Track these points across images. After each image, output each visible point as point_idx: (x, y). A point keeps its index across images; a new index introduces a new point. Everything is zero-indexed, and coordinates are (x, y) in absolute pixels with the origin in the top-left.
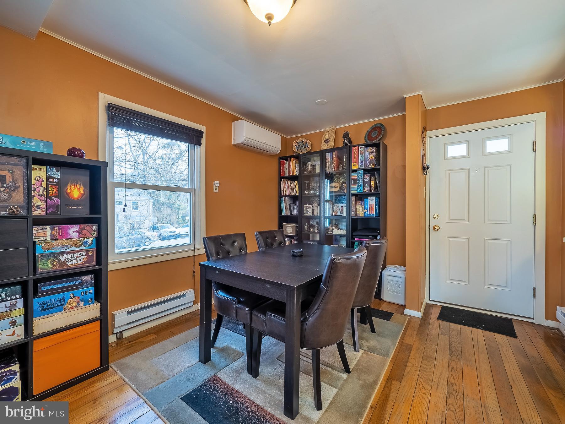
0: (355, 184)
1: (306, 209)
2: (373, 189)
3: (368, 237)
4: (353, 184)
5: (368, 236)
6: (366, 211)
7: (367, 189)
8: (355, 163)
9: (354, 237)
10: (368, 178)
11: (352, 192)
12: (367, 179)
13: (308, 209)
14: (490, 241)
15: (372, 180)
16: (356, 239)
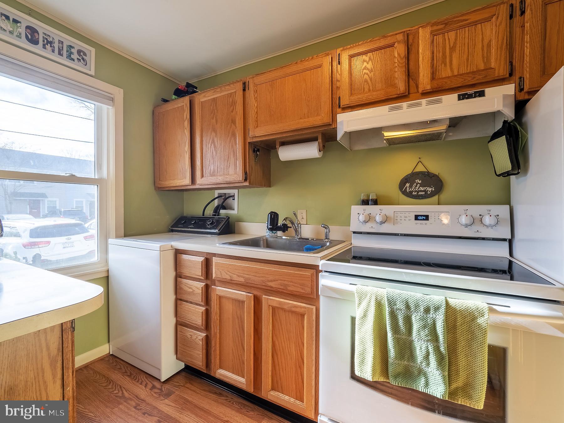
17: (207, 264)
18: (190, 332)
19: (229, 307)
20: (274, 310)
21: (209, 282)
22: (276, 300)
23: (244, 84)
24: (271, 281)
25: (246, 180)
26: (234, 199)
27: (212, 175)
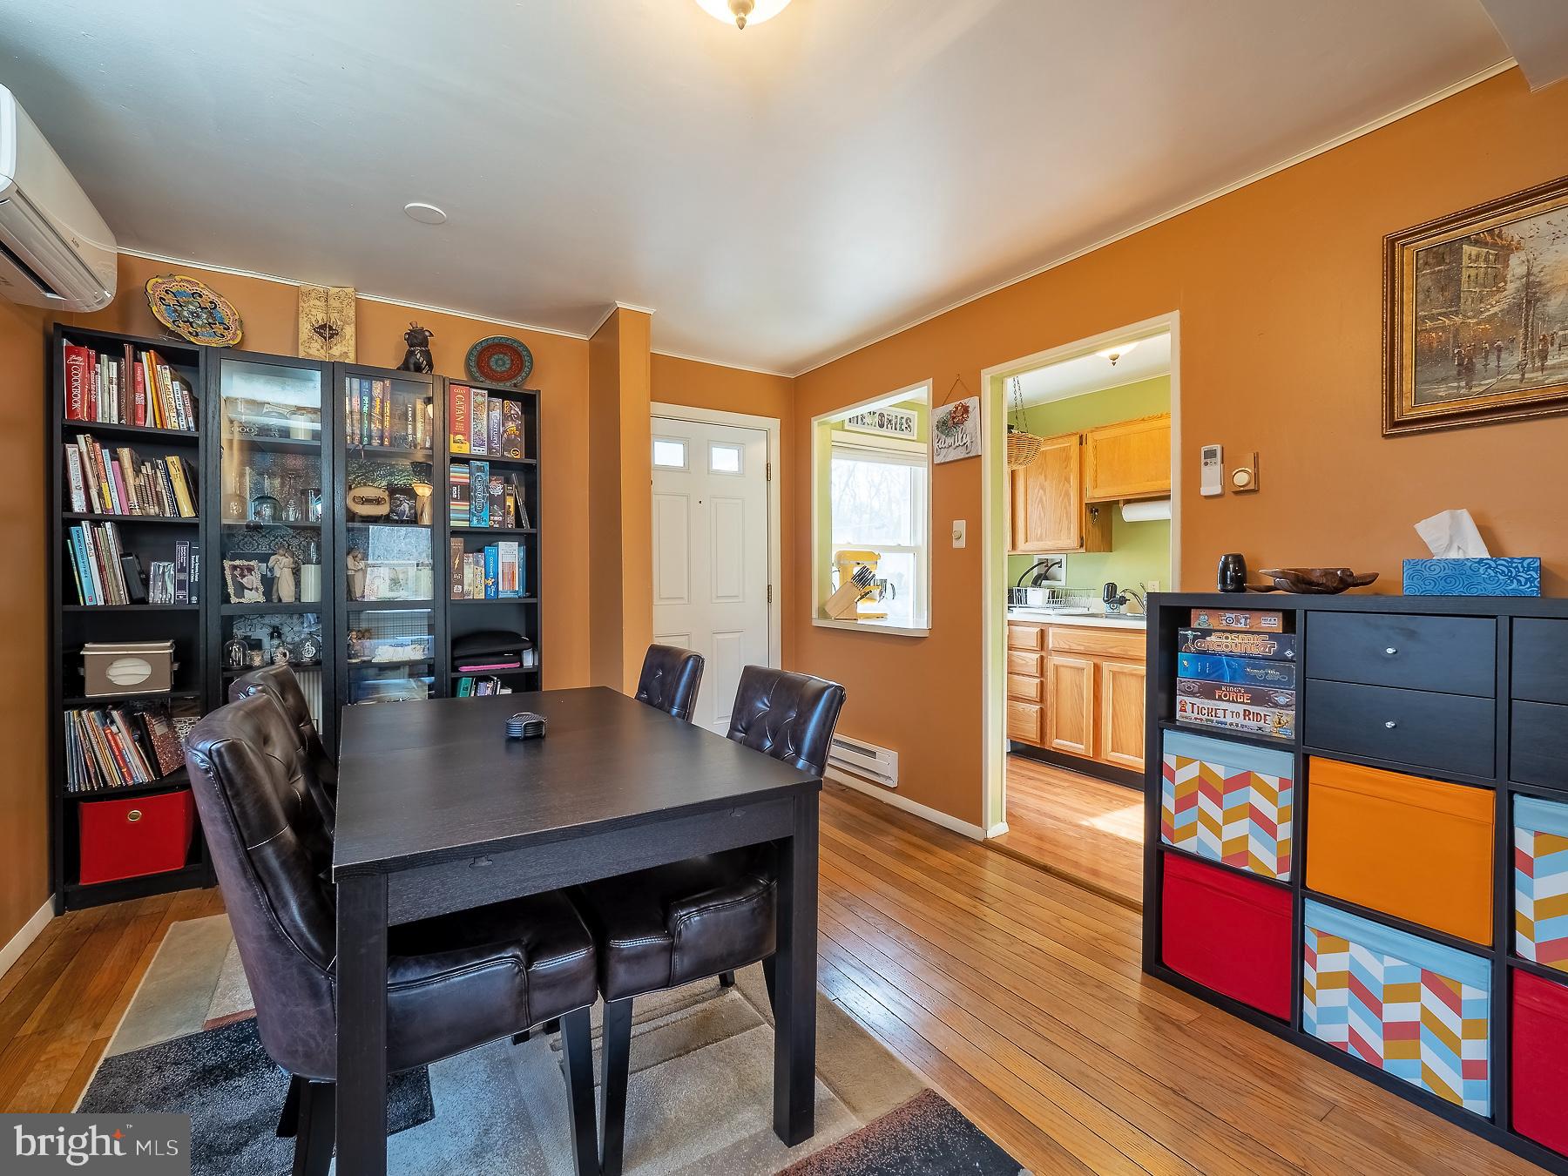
0: (462, 499)
1: (234, 577)
2: (511, 519)
3: (501, 659)
4: (456, 499)
5: (500, 654)
6: (490, 582)
7: (496, 518)
8: (459, 437)
9: (457, 663)
10: (501, 487)
11: (453, 523)
12: (497, 489)
13: (243, 576)
14: (719, 637)
15: (508, 495)
16: (464, 669)
17: (1042, 635)
18: (1021, 706)
19: (1066, 676)
20: (1115, 674)
21: (1043, 654)
22: (1117, 666)
23: (1081, 437)
24: (1112, 648)
25: (1082, 546)
26: (1060, 567)
27: (1040, 539)
